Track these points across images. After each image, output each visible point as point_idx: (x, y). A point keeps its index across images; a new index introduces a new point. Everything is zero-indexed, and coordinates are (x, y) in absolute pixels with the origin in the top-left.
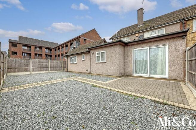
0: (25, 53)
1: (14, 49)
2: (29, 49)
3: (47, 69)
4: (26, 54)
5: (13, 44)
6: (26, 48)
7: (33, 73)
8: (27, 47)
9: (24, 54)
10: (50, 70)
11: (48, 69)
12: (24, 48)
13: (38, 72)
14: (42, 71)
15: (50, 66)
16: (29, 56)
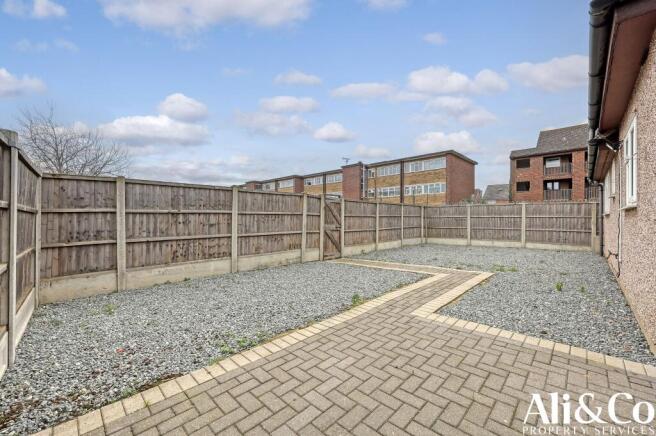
0: (553, 181)
1: (523, 175)
2: (565, 164)
3: (517, 233)
4: (556, 185)
5: (521, 161)
6: (557, 164)
7: (475, 242)
8: (562, 162)
9: (549, 185)
10: (527, 240)
11: (520, 236)
12: (549, 164)
13: (488, 243)
14: (498, 239)
15: (529, 226)
16: (566, 190)
